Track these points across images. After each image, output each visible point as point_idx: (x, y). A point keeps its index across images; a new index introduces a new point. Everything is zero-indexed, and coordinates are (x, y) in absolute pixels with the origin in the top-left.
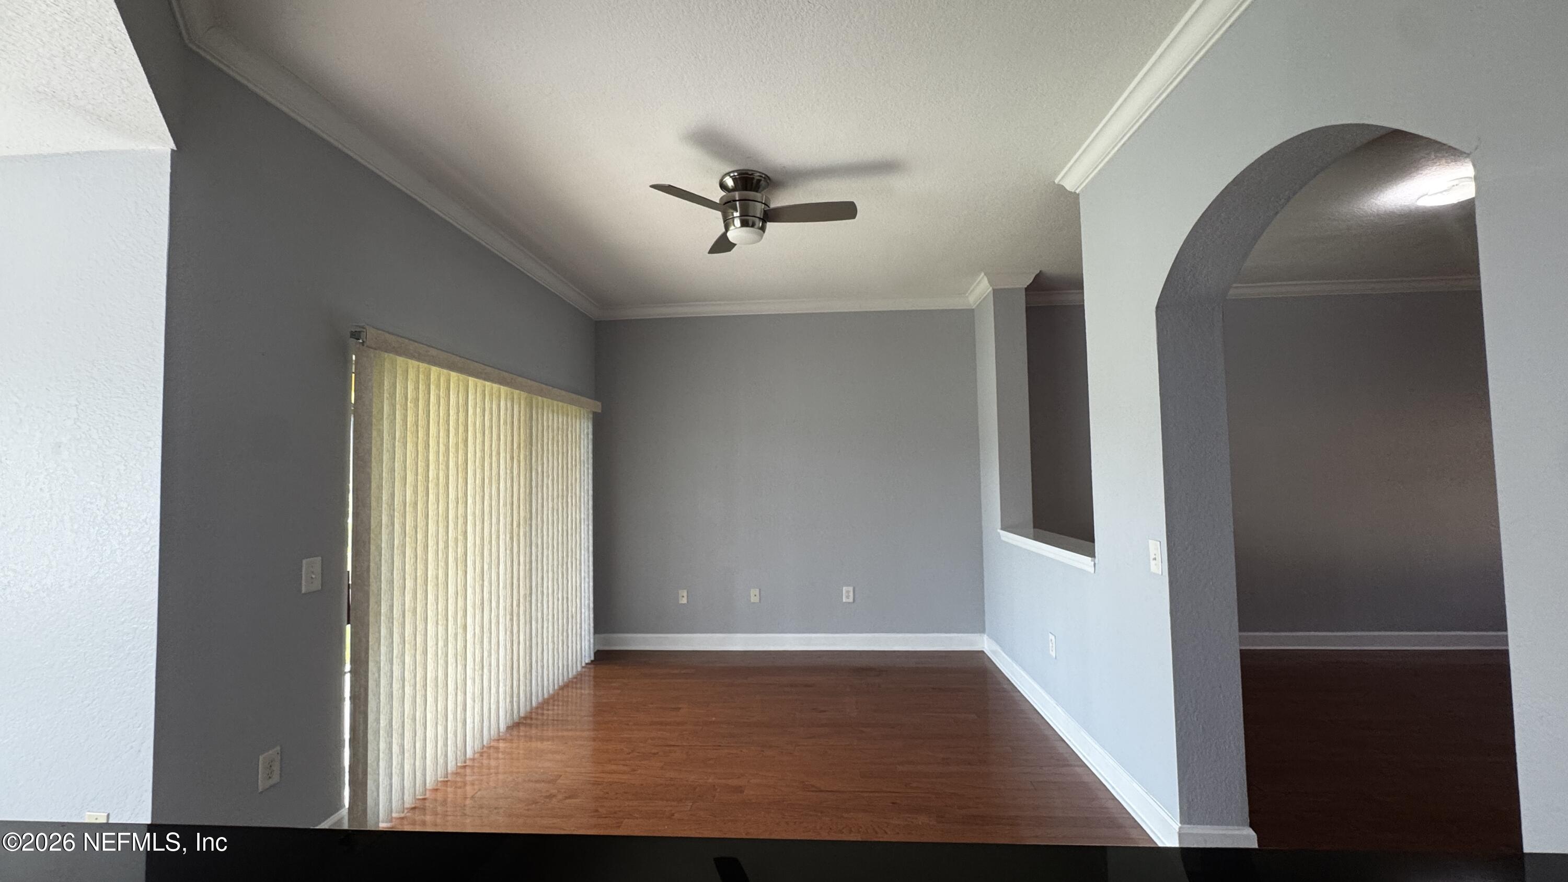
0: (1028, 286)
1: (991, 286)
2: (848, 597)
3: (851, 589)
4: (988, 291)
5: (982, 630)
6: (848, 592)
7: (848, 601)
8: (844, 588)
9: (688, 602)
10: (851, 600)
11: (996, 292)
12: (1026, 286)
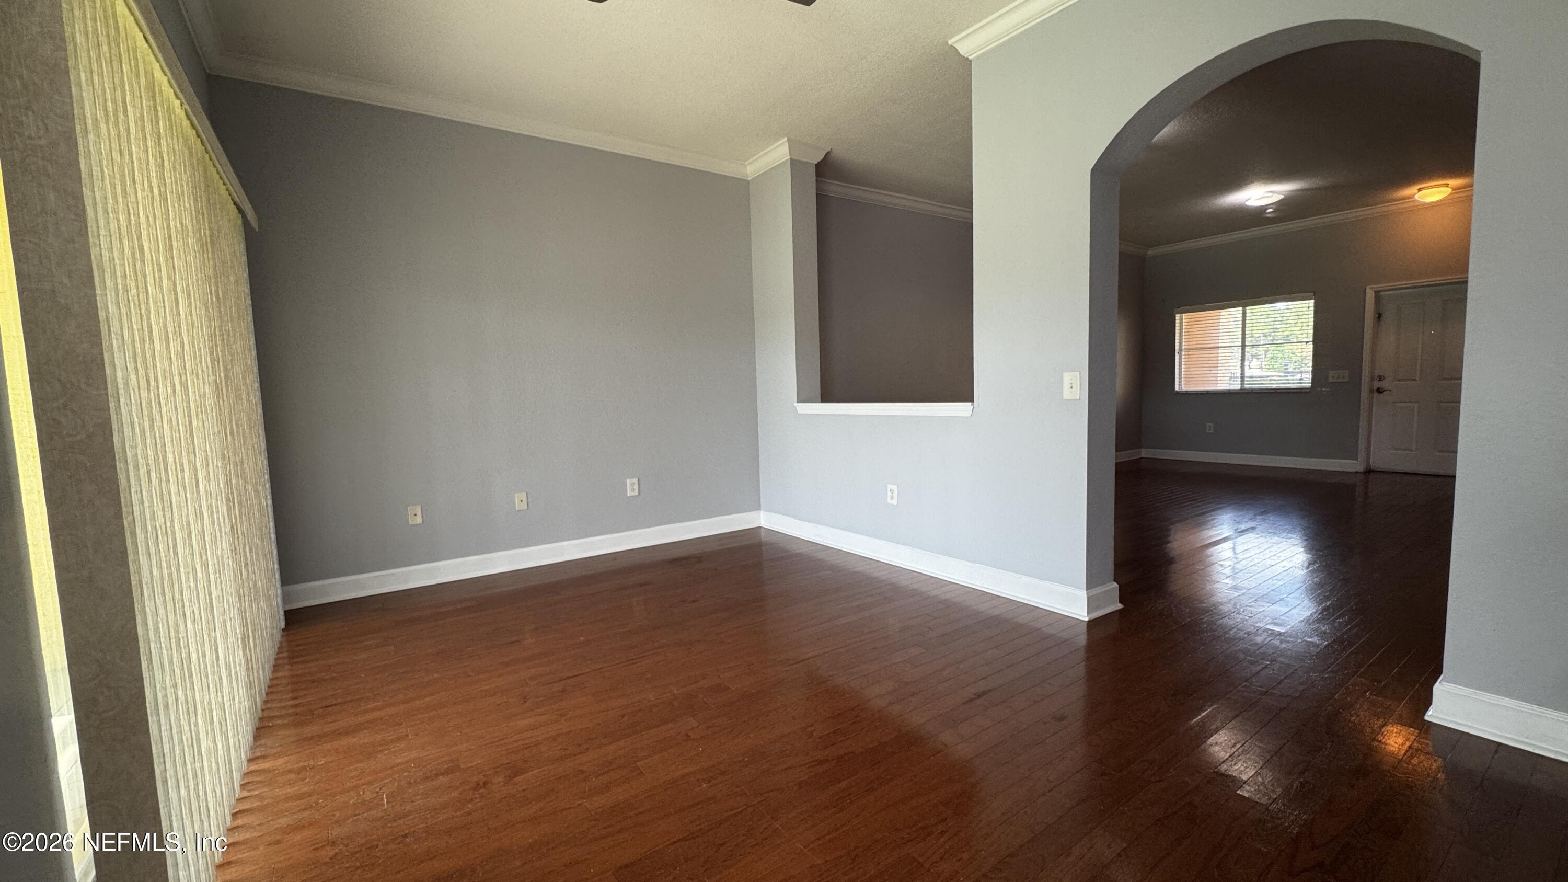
0: (818, 163)
1: (790, 155)
2: (633, 490)
3: (635, 480)
4: (785, 159)
5: (758, 507)
6: (632, 484)
7: (633, 494)
8: (628, 480)
9: (423, 522)
10: (636, 493)
11: (793, 162)
12: (816, 163)
